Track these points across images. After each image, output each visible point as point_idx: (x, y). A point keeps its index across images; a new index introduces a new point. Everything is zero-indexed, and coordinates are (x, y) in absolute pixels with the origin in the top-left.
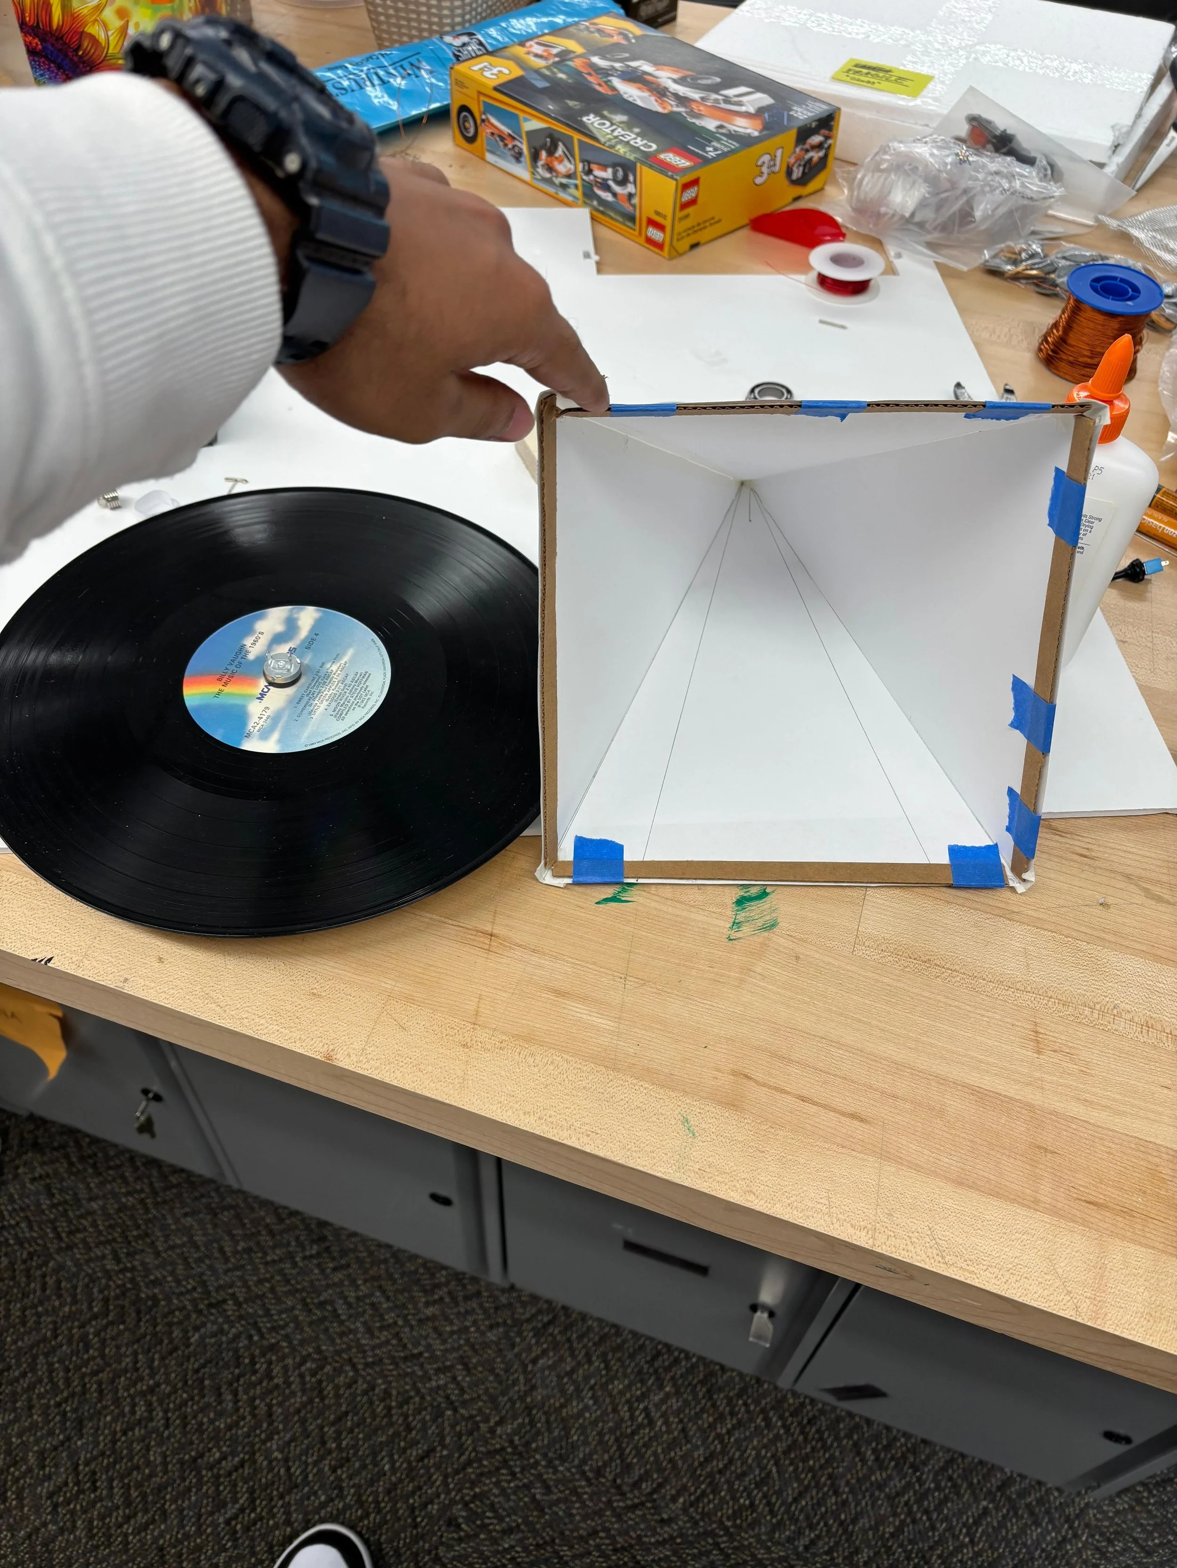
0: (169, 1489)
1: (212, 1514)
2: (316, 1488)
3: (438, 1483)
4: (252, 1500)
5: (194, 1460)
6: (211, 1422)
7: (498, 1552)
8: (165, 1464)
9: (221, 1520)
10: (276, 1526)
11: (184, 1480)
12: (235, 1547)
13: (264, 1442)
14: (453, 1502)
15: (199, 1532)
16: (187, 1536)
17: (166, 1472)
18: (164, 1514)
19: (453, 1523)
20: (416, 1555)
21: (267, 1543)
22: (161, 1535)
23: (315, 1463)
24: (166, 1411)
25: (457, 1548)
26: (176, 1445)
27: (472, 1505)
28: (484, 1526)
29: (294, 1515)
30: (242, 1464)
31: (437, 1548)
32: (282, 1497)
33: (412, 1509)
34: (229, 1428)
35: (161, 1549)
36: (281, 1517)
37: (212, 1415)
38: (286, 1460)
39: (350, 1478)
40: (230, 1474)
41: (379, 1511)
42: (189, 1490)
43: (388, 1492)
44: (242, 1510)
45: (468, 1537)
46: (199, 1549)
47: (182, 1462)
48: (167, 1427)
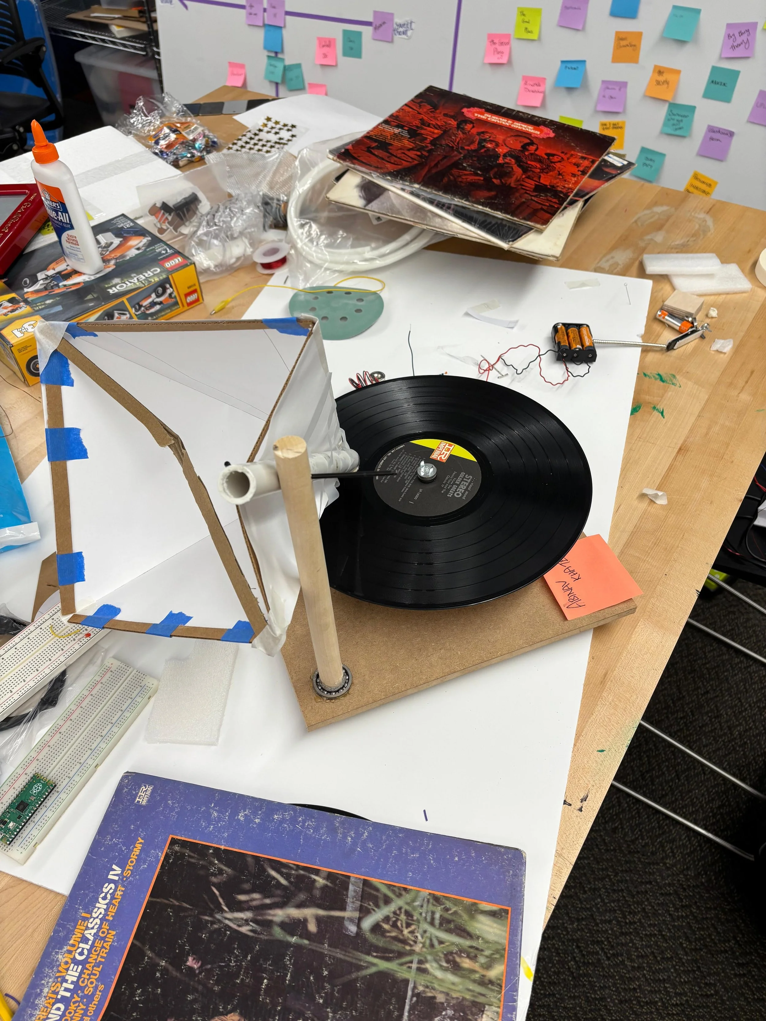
0: (589, 995)
1: (603, 968)
2: (594, 903)
3: (595, 835)
4: (599, 943)
5: (574, 978)
6: (554, 965)
7: (629, 810)
8: (574, 998)
9: (607, 962)
10: (612, 929)
11: (584, 985)
12: (622, 955)
13: (568, 933)
14: (605, 829)
15: (613, 977)
16: (614, 985)
17: (579, 997)
18: (602, 999)
19: (614, 830)
20: (630, 852)
21: (620, 936)
22: (613, 1001)
23: (581, 903)
24: (545, 996)
25: (627, 830)
26: (565, 989)
27: (607, 819)
28: (616, 814)
29: (607, 917)
30: (578, 947)
31: (626, 841)
32: (597, 925)
33: (607, 850)
34: (558, 954)
35: (621, 1002)
36: (607, 926)
37: (550, 965)
38: (578, 920)
39: (590, 883)
40: (583, 955)
41: (606, 869)
42: (590, 982)
43: (598, 863)
44: (602, 949)
45: (621, 824)
46: (621, 977)
47: (575, 986)
48: (554, 995)
